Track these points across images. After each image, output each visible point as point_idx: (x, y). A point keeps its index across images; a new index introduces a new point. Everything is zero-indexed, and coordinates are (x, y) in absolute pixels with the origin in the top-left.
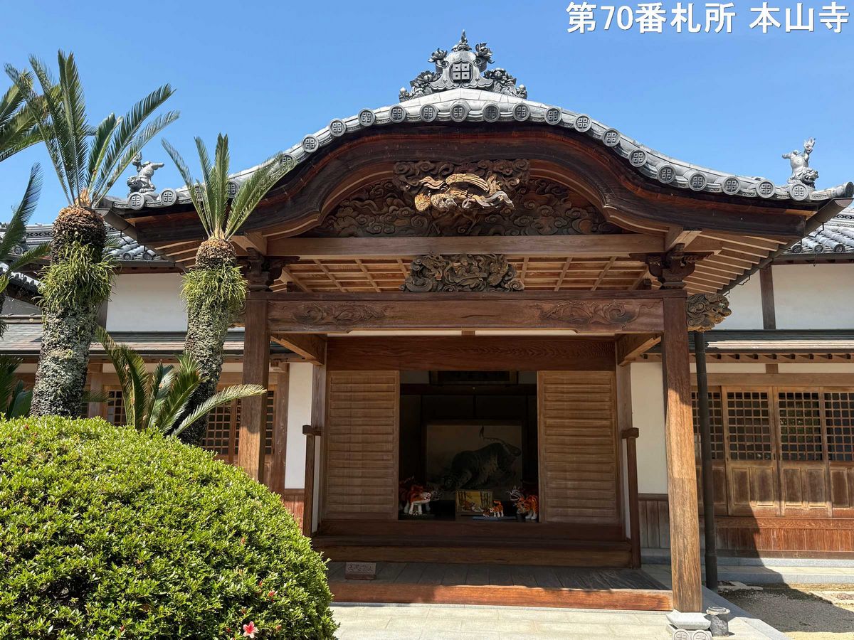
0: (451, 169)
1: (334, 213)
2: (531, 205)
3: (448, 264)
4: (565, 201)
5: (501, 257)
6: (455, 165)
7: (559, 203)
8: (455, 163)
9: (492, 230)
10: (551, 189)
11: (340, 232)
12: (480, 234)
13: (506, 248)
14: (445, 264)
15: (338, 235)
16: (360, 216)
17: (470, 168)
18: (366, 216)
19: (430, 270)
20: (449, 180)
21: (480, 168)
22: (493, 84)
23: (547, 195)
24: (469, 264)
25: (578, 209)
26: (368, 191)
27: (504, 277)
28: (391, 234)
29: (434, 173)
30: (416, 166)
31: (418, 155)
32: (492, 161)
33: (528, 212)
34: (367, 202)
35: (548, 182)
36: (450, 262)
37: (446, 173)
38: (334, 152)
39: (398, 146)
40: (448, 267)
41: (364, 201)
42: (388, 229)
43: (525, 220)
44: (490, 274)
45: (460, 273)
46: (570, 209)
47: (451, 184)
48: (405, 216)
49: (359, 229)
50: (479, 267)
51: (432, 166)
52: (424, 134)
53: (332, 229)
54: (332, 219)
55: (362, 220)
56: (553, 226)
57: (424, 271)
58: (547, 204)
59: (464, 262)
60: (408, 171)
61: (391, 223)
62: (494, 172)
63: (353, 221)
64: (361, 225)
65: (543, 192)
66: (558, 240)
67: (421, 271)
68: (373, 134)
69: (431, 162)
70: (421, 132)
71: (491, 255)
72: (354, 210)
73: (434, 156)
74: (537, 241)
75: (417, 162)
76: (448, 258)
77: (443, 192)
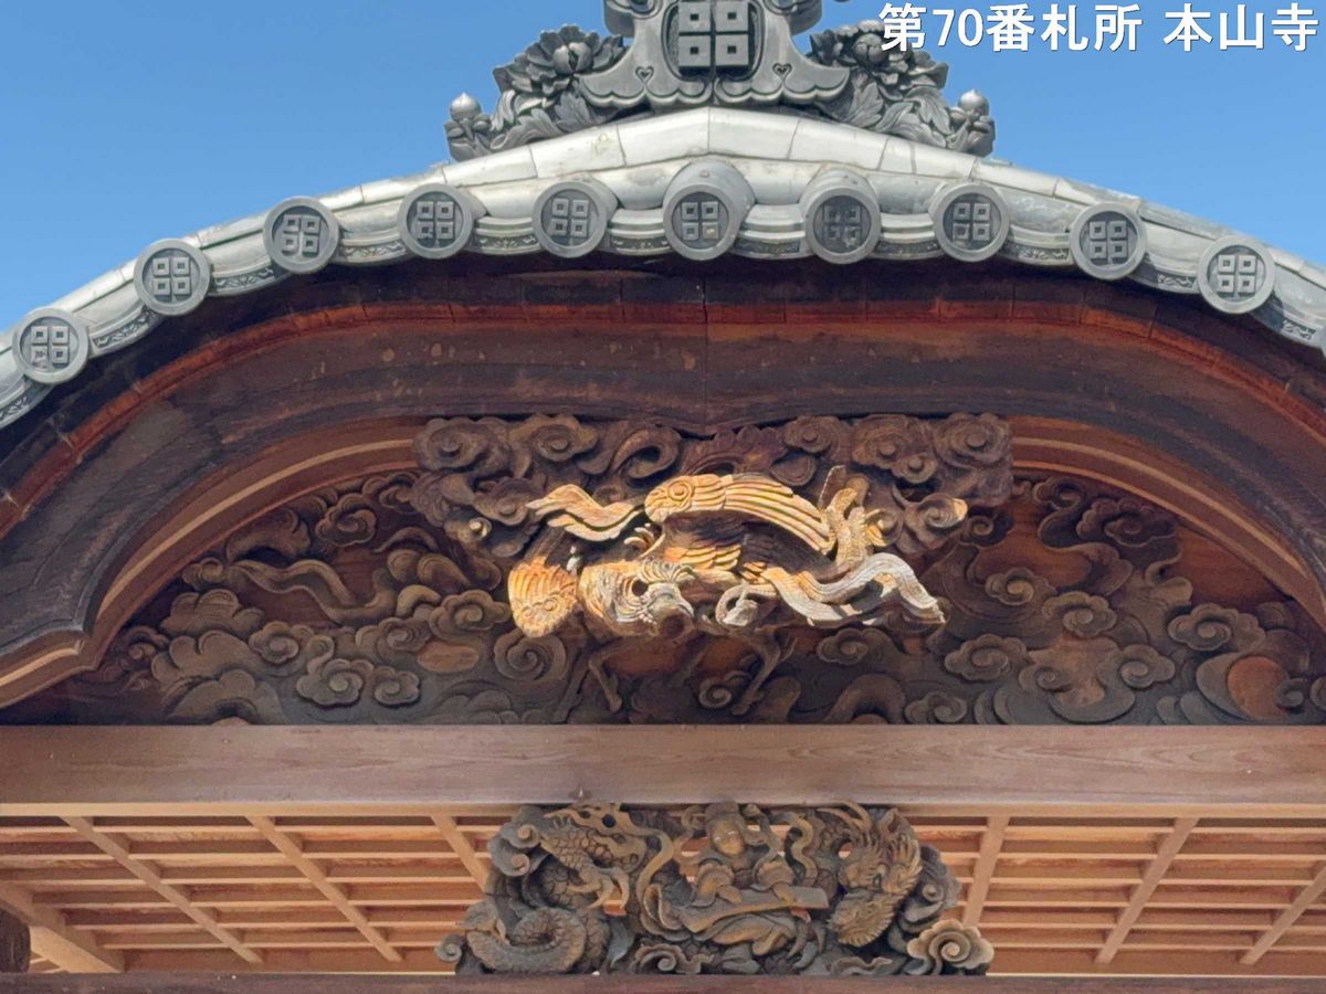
0: (668, 455)
1: (153, 613)
2: (1016, 588)
3: (654, 845)
4: (1162, 573)
5: (888, 817)
6: (686, 436)
7: (1137, 582)
8: (683, 425)
9: (850, 698)
10: (1103, 522)
11: (178, 699)
12: (798, 715)
13: (910, 778)
14: (640, 847)
15: (170, 715)
16: (268, 629)
17: (749, 449)
18: (296, 629)
19: (573, 875)
20: (662, 502)
21: (795, 452)
22: (849, 87)
23: (1089, 548)
24: (746, 847)
25: (1219, 611)
26: (309, 518)
27: (901, 907)
28: (403, 711)
29: (594, 466)
30: (515, 435)
31: (525, 388)
32: (847, 418)
33: (1003, 620)
34: (303, 566)
35: (1091, 493)
36: (664, 838)
37: (645, 469)
38: (157, 375)
39: (437, 350)
40: (657, 862)
41: (289, 563)
42: (395, 688)
43: (991, 657)
44: (842, 891)
45: (707, 887)
46: (1184, 611)
47: (669, 519)
48: (468, 630)
49: (264, 685)
50: (791, 861)
51: (586, 436)
52: (550, 301)
53: (143, 684)
54: (144, 640)
55: (277, 645)
56: (1112, 682)
57: (548, 878)
58: (1088, 586)
59: (727, 839)
60: (482, 457)
61: (405, 661)
62: (856, 468)
63: (240, 651)
64: (276, 668)
65: (1066, 532)
66: (1135, 745)
67: (536, 877)
68: (332, 304)
69: (582, 419)
70: (539, 295)
71: (844, 808)
72: (246, 602)
73: (593, 393)
74: (1044, 749)
75: (522, 418)
76: (659, 819)
77: (633, 553)
